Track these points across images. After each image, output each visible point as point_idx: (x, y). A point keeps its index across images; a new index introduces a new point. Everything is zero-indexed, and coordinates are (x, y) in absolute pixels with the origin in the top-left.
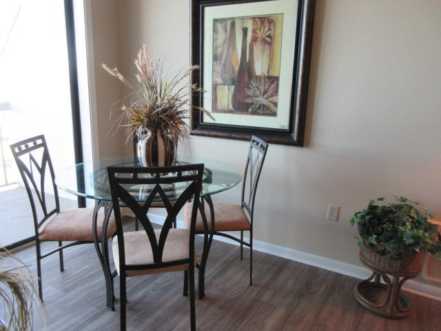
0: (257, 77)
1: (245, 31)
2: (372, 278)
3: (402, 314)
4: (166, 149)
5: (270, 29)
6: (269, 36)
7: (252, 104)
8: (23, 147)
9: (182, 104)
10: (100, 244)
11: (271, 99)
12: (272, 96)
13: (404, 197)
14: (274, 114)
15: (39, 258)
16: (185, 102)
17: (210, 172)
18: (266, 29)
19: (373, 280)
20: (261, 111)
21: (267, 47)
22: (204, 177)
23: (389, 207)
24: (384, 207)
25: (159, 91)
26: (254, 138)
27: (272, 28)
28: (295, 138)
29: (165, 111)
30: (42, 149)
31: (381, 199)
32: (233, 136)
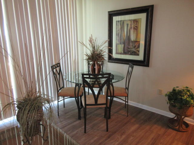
0: (132, 41)
1: (128, 25)
2: (175, 117)
3: (184, 130)
4: (98, 68)
5: (136, 24)
6: (136, 27)
7: (130, 51)
8: (56, 66)
9: (103, 53)
10: (77, 98)
11: (137, 49)
12: (137, 48)
13: (187, 86)
14: (138, 55)
15: (58, 102)
16: (105, 52)
17: (113, 76)
18: (135, 24)
19: (176, 118)
20: (133, 54)
21: (135, 30)
22: (111, 77)
23: (181, 90)
24: (179, 90)
25: (96, 48)
26: (130, 63)
27: (137, 23)
28: (146, 64)
29: (98, 55)
30: (59, 67)
31: (178, 87)
32: (123, 63)
